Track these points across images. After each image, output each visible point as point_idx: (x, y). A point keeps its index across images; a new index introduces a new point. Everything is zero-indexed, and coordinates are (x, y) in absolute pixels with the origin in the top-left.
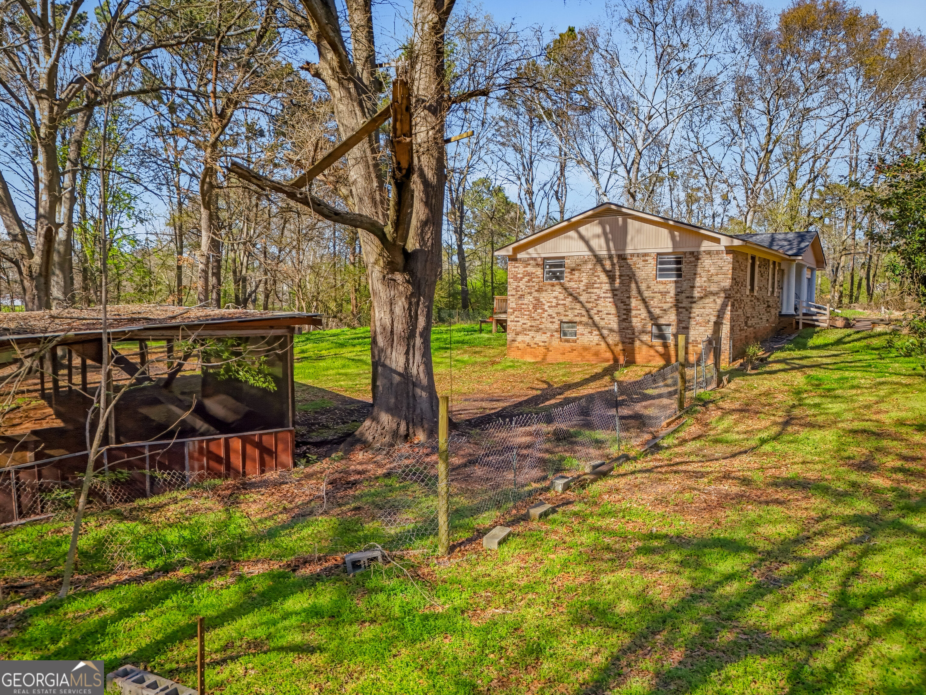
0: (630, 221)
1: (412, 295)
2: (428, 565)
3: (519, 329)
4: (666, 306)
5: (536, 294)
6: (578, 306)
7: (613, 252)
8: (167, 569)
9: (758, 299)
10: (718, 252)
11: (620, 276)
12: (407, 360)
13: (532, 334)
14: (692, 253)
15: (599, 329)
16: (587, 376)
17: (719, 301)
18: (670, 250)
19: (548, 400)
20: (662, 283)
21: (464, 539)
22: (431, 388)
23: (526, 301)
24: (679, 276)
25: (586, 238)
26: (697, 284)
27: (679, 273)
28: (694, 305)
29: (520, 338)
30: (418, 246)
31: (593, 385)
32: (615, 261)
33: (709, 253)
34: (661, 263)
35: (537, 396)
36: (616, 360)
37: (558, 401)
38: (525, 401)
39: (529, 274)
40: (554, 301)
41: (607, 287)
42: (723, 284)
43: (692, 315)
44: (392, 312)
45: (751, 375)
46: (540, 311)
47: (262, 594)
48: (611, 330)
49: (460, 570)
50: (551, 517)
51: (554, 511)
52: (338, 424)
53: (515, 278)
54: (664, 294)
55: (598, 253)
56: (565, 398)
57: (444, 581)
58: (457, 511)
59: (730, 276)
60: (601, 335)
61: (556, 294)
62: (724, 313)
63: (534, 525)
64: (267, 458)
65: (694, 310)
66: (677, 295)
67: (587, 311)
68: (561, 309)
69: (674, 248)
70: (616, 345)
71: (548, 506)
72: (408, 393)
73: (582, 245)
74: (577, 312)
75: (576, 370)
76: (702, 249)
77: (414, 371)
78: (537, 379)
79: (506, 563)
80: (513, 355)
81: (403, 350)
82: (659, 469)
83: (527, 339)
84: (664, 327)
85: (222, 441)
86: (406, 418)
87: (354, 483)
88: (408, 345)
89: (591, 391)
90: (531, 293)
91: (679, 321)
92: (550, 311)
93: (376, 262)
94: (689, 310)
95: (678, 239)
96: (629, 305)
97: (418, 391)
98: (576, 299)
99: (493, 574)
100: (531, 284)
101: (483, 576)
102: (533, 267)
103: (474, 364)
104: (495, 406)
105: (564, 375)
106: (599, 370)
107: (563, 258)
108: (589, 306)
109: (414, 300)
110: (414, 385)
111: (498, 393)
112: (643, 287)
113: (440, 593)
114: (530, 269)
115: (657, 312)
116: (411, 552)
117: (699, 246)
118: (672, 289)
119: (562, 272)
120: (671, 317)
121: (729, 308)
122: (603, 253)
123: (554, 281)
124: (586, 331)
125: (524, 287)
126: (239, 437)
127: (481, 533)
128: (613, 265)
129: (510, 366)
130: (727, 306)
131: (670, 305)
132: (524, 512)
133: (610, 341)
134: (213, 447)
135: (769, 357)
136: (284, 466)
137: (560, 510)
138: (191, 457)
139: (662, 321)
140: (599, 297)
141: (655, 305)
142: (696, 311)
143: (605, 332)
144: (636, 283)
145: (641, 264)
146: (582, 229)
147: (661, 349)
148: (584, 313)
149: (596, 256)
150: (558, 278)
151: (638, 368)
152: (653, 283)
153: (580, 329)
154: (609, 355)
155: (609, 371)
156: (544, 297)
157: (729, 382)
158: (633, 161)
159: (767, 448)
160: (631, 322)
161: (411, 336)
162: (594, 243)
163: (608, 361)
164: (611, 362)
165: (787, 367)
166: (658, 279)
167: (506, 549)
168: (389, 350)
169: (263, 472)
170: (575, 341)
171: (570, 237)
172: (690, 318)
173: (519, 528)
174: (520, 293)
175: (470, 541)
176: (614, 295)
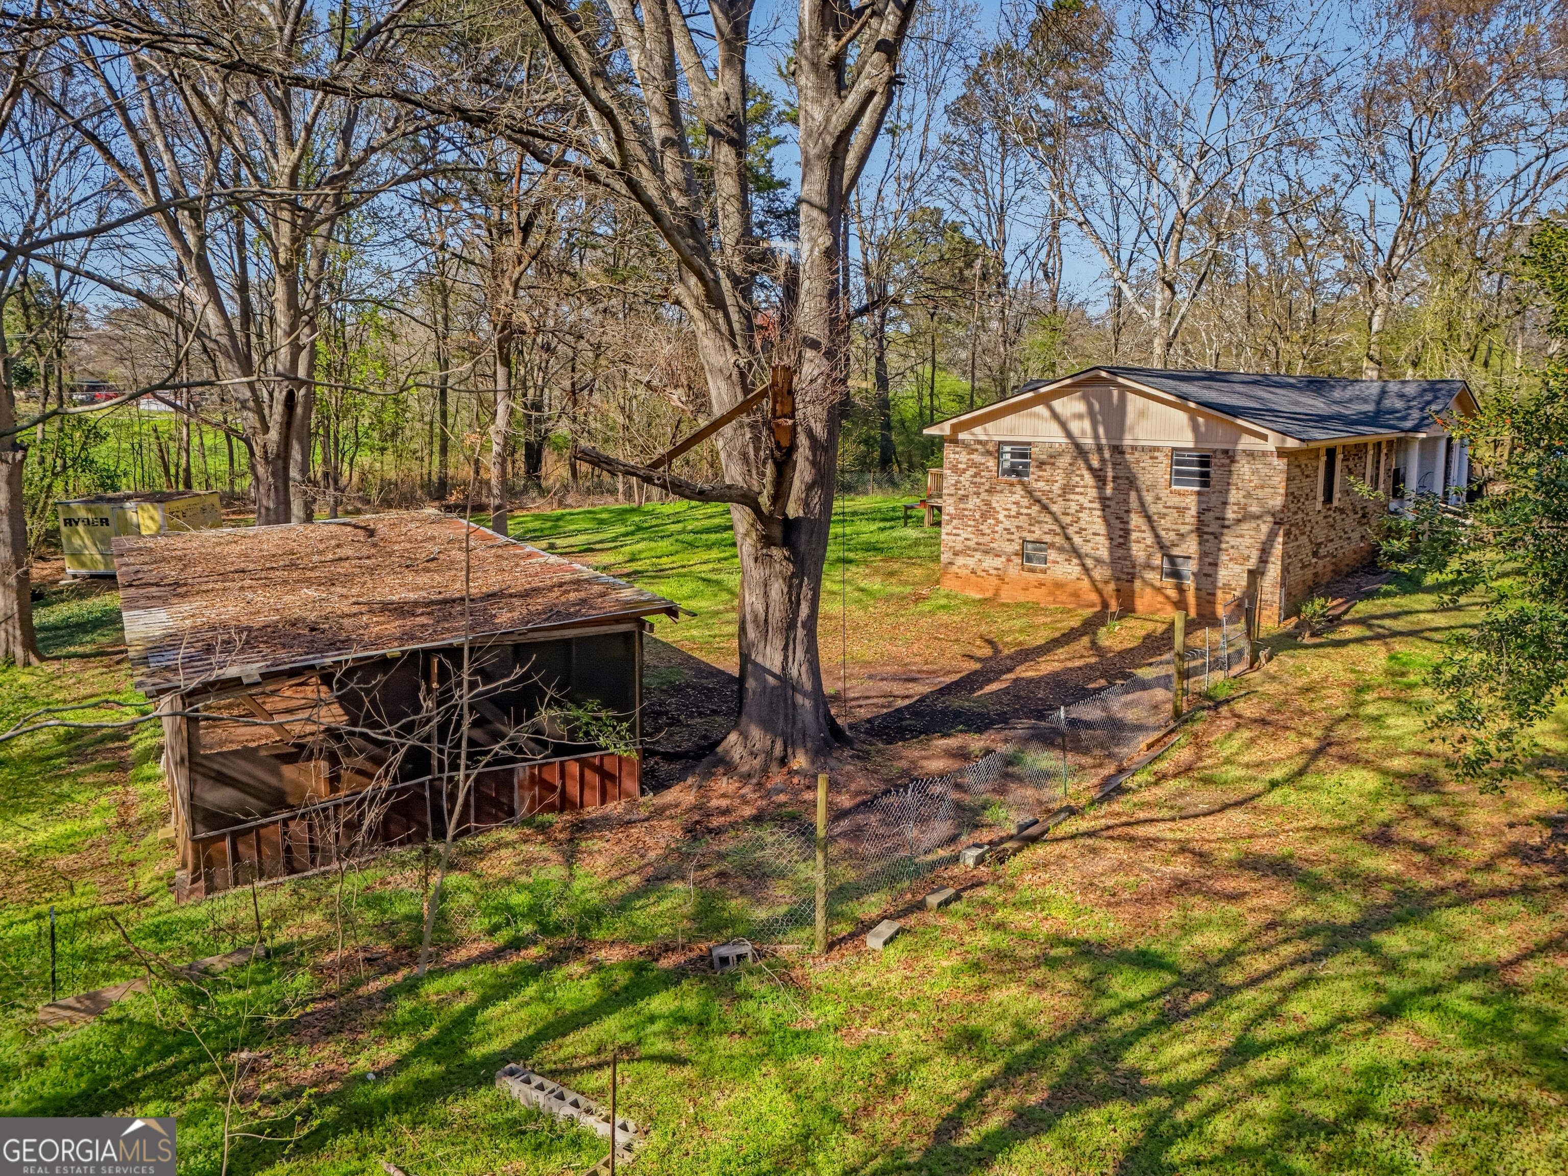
0: (1130, 396)
1: (793, 575)
2: (803, 966)
3: (959, 547)
4: (1184, 529)
5: (984, 496)
6: (1048, 518)
7: (1104, 441)
8: (517, 944)
9: (1342, 511)
10: (1264, 454)
11: (1115, 478)
12: (786, 658)
13: (978, 555)
14: (1226, 452)
15: (1079, 556)
16: (1057, 634)
17: (1265, 528)
18: (1191, 445)
19: (989, 681)
20: (1179, 493)
21: (844, 933)
22: (817, 690)
23: (970, 506)
24: (1205, 484)
25: (1063, 418)
26: (1232, 500)
27: (1205, 479)
28: (1225, 531)
29: (960, 561)
30: (801, 513)
31: (1061, 653)
32: (1107, 455)
33: (1251, 455)
34: (1179, 463)
35: (975, 672)
36: (1105, 605)
37: (1004, 686)
38: (956, 683)
39: (974, 465)
40: (1014, 508)
41: (1093, 493)
42: (1271, 503)
43: (1224, 546)
44: (766, 595)
45: (1306, 647)
46: (992, 521)
47: (626, 988)
48: (1098, 561)
49: (838, 975)
50: (952, 906)
51: (957, 897)
52: (692, 717)
53: (955, 469)
54: (1181, 510)
55: (1082, 441)
56: (1016, 680)
57: (819, 988)
58: (841, 888)
59: (1282, 491)
60: (1083, 565)
61: (1016, 497)
62: (1272, 546)
63: (930, 917)
64: (609, 785)
65: (1227, 538)
66: (1201, 513)
67: (1063, 528)
68: (1023, 521)
69: (1196, 442)
70: (1106, 582)
71: (950, 891)
72: (786, 700)
73: (1055, 427)
74: (1047, 527)
75: (1042, 620)
76: (1240, 447)
77: (794, 672)
78: (981, 637)
79: (890, 971)
80: (949, 585)
81: (779, 643)
82: (1110, 833)
83: (971, 562)
84: (1180, 560)
85: (557, 765)
86: (783, 734)
87: (718, 832)
88: (787, 638)
89: (1057, 666)
90: (978, 494)
91: (1203, 554)
92: (1007, 524)
93: (747, 534)
94: (1217, 537)
95: (1203, 429)
96: (1127, 523)
97: (799, 699)
98: (1045, 508)
99: (874, 984)
100: (978, 480)
101: (864, 985)
102: (982, 454)
103: (888, 599)
104: (911, 692)
105: (1021, 631)
106: (1075, 623)
107: (1029, 444)
108: (1067, 520)
109: (796, 581)
110: (794, 689)
111: (917, 664)
112: (1149, 498)
113: (813, 1005)
114: (976, 457)
115: (1168, 537)
116: (786, 948)
117: (1236, 443)
118: (1192, 504)
119: (1026, 465)
120: (1191, 547)
121: (1280, 539)
122: (1088, 441)
123: (1013, 478)
124: (1060, 558)
125: (967, 484)
126: (576, 760)
127: (865, 927)
128: (1103, 461)
129: (943, 607)
130: (1276, 535)
131: (1188, 528)
132: (919, 897)
133: (1098, 574)
134: (546, 776)
135: (1345, 612)
136: (628, 795)
137: (965, 895)
138: (521, 787)
139: (1175, 551)
140: (1082, 508)
141: (1169, 526)
142: (1229, 539)
143: (1089, 562)
144: (1138, 491)
145: (1147, 463)
146: (1057, 404)
147: (1172, 593)
148: (1058, 530)
149: (1077, 446)
150: (1018, 474)
151: (1138, 623)
152: (1164, 493)
153: (1052, 555)
154: (1094, 597)
155: (1090, 626)
156: (997, 501)
157: (1269, 659)
158: (1173, 227)
159: (1275, 797)
160: (1129, 549)
161: (791, 626)
162: (1075, 427)
163: (1093, 605)
164: (1098, 609)
165: (1368, 633)
166: (1174, 487)
167: (892, 951)
168: (762, 645)
169: (603, 802)
170: (1044, 572)
171: (1038, 416)
172: (1220, 549)
173: (912, 920)
174: (961, 492)
175: (852, 936)
176: (1104, 508)
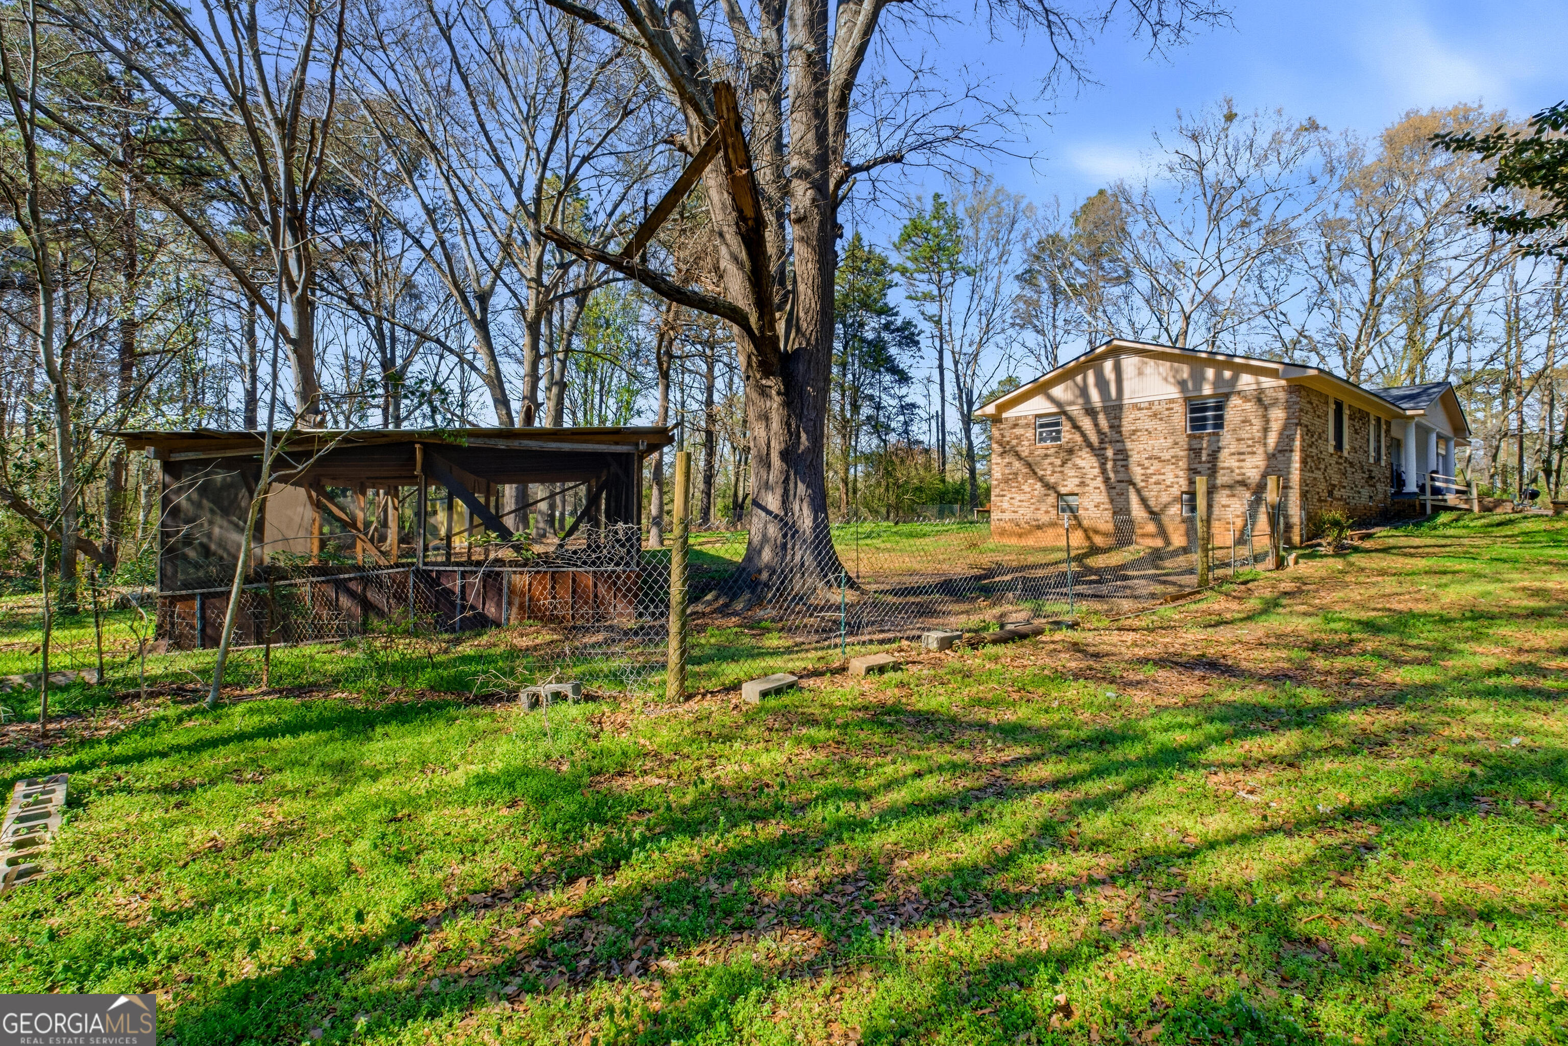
4: (1201, 467)
9: (1352, 465)
10: (1276, 390)
13: (1021, 510)
14: (1237, 394)
18: (1206, 393)
20: (1195, 437)
23: (1013, 470)
24: (1219, 426)
26: (1247, 435)
27: (1219, 423)
29: (1006, 517)
33: (1263, 391)
34: (1193, 411)
39: (1016, 437)
40: (1049, 468)
41: (1116, 446)
45: (1333, 556)
46: (1031, 481)
53: (1001, 442)
54: (1198, 451)
60: (1110, 509)
61: (1051, 459)
66: (1217, 451)
67: (1092, 479)
68: (1058, 478)
74: (1078, 480)
80: (998, 538)
83: (1016, 517)
90: (1019, 460)
96: (1149, 468)
100: (1020, 448)
102: (1023, 427)
107: (1060, 413)
108: (1095, 472)
112: (1168, 443)
114: (1018, 430)
118: (1209, 444)
119: (1059, 432)
122: (1112, 403)
123: (1049, 443)
124: (1092, 505)
140: (1107, 460)
141: (1186, 466)
145: (1164, 414)
148: (1088, 481)
150: (1053, 439)
152: (1181, 438)
153: (1083, 502)
156: (1037, 464)
157: (1296, 563)
160: (1151, 491)
166: (1189, 432)
170: (1077, 519)
174: (1006, 460)
